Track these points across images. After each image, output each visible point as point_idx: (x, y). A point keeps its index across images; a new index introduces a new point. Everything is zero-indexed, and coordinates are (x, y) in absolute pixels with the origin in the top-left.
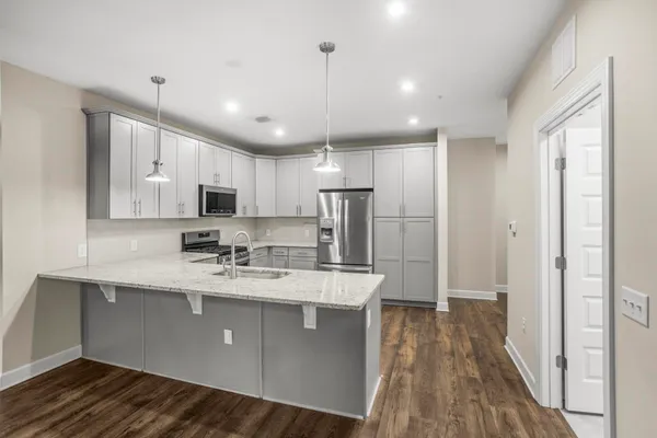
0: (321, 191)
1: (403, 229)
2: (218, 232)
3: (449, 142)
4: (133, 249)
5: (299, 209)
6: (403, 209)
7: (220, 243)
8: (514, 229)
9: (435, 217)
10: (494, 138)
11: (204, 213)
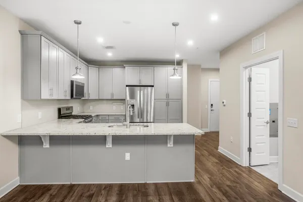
0: (127, 86)
1: (168, 104)
2: (72, 107)
3: (189, 66)
4: (40, 118)
5: (112, 95)
6: (168, 95)
7: (73, 114)
8: (224, 104)
9: (181, 99)
10: (200, 66)
11: (74, 97)
